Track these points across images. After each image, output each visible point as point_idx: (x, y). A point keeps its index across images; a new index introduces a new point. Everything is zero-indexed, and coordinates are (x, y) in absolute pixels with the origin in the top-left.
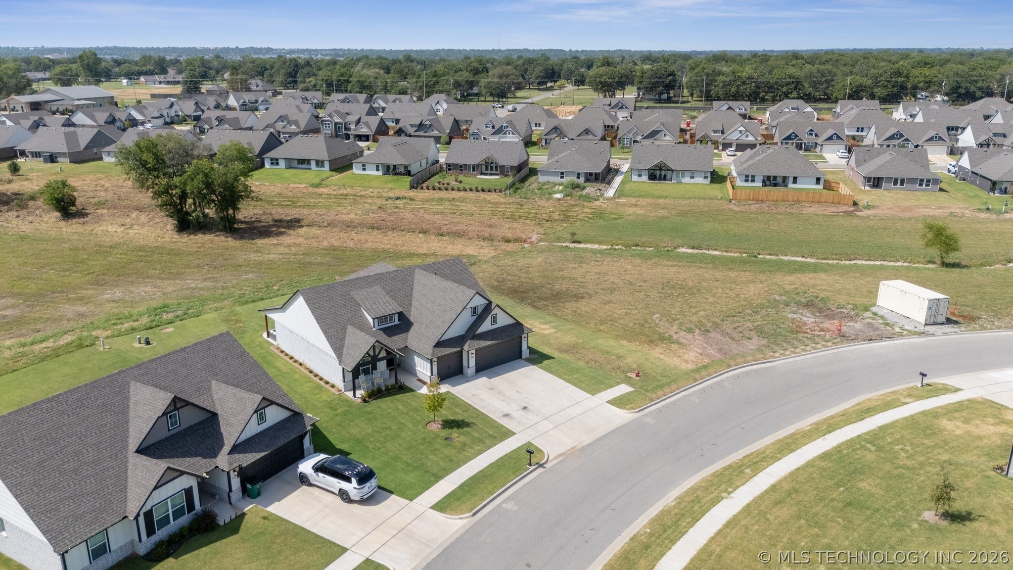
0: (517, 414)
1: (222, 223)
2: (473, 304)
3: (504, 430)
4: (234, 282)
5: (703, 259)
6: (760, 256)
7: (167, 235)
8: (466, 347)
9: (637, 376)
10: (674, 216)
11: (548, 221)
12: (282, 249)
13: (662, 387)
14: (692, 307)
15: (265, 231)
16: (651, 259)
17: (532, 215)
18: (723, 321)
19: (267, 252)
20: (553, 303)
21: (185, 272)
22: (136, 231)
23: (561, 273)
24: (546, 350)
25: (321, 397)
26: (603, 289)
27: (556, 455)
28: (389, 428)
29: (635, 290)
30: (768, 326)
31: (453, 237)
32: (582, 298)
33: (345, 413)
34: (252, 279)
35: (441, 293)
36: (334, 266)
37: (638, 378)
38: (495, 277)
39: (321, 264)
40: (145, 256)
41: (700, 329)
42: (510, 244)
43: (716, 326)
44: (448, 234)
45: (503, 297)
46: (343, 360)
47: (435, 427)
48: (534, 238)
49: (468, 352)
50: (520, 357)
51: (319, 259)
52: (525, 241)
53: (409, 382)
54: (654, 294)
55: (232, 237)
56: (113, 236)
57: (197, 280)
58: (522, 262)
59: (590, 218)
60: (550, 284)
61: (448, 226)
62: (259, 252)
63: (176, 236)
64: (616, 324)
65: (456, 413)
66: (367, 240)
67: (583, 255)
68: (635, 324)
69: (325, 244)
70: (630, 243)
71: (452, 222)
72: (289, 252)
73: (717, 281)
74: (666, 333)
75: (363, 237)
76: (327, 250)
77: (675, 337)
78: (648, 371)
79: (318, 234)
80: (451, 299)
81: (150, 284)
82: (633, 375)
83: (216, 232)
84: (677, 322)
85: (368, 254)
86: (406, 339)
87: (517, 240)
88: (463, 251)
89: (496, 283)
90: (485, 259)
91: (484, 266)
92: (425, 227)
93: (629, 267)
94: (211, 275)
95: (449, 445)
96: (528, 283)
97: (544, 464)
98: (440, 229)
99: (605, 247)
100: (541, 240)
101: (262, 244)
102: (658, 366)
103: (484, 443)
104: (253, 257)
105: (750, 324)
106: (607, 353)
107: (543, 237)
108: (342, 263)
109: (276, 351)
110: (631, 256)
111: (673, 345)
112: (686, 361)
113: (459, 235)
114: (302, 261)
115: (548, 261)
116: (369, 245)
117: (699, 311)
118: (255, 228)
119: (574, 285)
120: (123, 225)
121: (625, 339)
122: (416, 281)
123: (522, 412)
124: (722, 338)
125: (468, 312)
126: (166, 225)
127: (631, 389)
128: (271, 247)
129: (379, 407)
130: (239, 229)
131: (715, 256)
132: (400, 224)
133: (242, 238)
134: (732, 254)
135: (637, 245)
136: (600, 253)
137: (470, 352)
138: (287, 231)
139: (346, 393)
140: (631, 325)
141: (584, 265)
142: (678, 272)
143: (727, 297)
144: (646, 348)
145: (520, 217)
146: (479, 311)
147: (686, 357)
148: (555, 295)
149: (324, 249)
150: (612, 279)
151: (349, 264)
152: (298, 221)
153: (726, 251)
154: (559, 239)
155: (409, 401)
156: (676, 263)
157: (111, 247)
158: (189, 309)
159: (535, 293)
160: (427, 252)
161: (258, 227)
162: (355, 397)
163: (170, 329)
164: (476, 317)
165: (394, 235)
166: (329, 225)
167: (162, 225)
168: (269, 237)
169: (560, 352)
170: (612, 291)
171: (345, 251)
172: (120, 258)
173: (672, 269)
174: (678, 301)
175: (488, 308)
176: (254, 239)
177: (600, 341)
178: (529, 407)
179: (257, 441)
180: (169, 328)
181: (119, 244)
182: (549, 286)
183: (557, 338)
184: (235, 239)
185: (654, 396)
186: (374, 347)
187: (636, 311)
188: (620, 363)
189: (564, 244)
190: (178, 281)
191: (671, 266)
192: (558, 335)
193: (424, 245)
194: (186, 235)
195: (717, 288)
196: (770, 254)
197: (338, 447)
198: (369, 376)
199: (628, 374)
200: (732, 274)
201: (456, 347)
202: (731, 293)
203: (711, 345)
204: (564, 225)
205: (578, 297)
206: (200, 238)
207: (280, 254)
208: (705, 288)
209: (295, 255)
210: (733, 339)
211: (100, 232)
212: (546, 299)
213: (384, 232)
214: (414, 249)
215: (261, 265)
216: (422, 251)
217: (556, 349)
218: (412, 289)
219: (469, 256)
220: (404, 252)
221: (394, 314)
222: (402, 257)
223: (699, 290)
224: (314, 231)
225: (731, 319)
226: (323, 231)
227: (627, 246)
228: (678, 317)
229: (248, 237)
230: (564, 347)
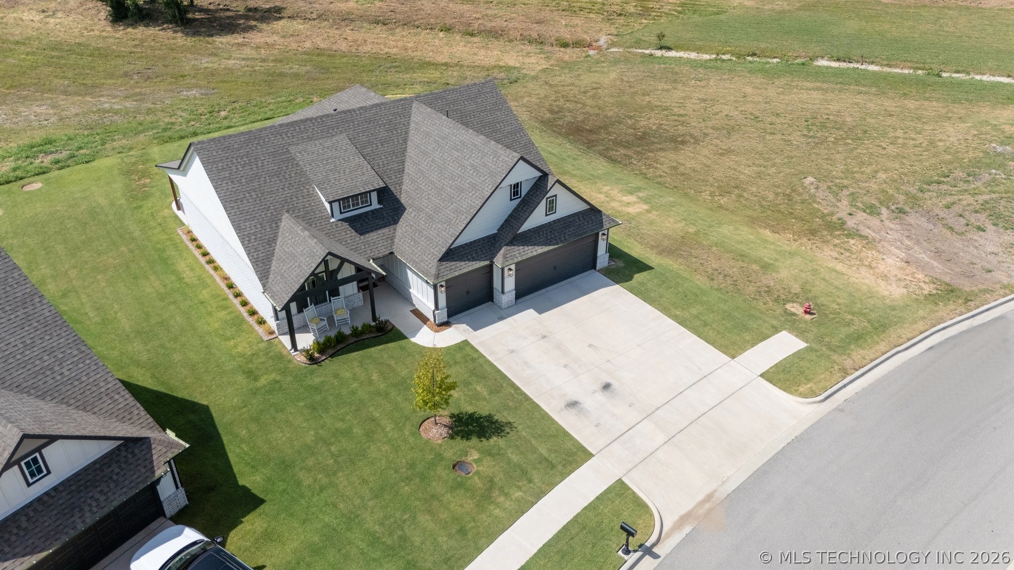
0: (593, 401)
1: (170, 12)
2: (512, 180)
3: (569, 445)
4: (168, 102)
5: (861, 78)
6: (944, 75)
7: (97, 27)
8: (498, 261)
9: (806, 312)
10: (798, 9)
11: (620, 15)
12: (248, 52)
13: (858, 338)
14: (863, 163)
15: (229, 24)
16: (779, 77)
17: (597, 7)
18: (921, 190)
19: (225, 55)
20: (638, 153)
21: (103, 84)
22: (58, 21)
23: (647, 99)
24: (635, 250)
25: (235, 346)
26: (714, 128)
27: (676, 517)
28: (347, 433)
29: (765, 130)
30: (1003, 202)
31: (488, 37)
32: (683, 143)
33: (274, 387)
34: (195, 98)
35: (456, 154)
36: (314, 79)
37: (808, 317)
38: (547, 104)
39: (297, 76)
40: (59, 58)
41: (888, 208)
42: (569, 50)
43: (914, 200)
44: (480, 32)
45: (560, 140)
46: (269, 285)
47: (435, 433)
48: (603, 40)
49: (503, 269)
50: (593, 266)
51: (296, 68)
52: (590, 46)
53: (396, 315)
54: (796, 138)
55: (183, 32)
56: (27, 26)
57: (115, 97)
58: (587, 80)
59: (680, 12)
60: (630, 117)
61: (480, 22)
62: (215, 55)
63: (109, 29)
64: (745, 194)
65: (477, 397)
66: (365, 41)
67: (677, 69)
68: (777, 194)
69: (308, 45)
70: (744, 51)
71: (487, 15)
72: (258, 57)
73: (891, 115)
74: (832, 214)
75: (360, 36)
76: (308, 54)
77: (851, 223)
78: (822, 300)
79: (299, 30)
80: (472, 166)
81: (49, 102)
82: (797, 309)
83: (163, 23)
84: (846, 192)
85: (366, 61)
86: (392, 239)
87: (578, 44)
88: (500, 60)
89: (548, 115)
90: (533, 73)
91: (531, 85)
92: (449, 21)
93: (749, 90)
94: (138, 90)
95: (460, 485)
96: (597, 115)
97: (654, 545)
98: (469, 25)
99: (706, 57)
100: (613, 44)
101: (222, 43)
102: (837, 288)
103: (530, 481)
104: (206, 63)
105: (967, 199)
106: (742, 256)
107: (615, 39)
108: (326, 76)
109: (184, 237)
110: (750, 72)
111: (852, 242)
112: (885, 277)
113: (495, 34)
114: (271, 72)
115: (625, 79)
116: (367, 48)
117: (876, 172)
118: (216, 19)
119: (668, 120)
120: (43, 11)
121: (767, 226)
122: (412, 125)
123: (601, 397)
124: (931, 226)
125: (504, 194)
126: (99, 11)
127: (802, 345)
128: (234, 49)
129: (336, 376)
130: (195, 20)
131: (874, 73)
132: (415, 18)
133: (196, 33)
134: (898, 71)
135: (754, 55)
136: (701, 66)
137: (506, 269)
138: (259, 25)
139: (281, 337)
140: (771, 196)
141: (679, 86)
142: (826, 100)
143: (916, 146)
144: (806, 245)
145: (581, 9)
146: (524, 191)
147: (882, 268)
148: (641, 138)
149: (305, 53)
150: (726, 110)
151: (337, 76)
152: (278, 10)
153: (887, 65)
154: (638, 43)
155: (393, 362)
156: (819, 84)
157: (17, 43)
158: (80, 148)
159: (609, 134)
160: (449, 61)
161: (221, 18)
162: (296, 350)
163: (36, 185)
164: (518, 201)
165: (404, 33)
166: (319, 17)
167: (93, 12)
168: (233, 33)
169: (660, 253)
170: (730, 131)
171: (334, 56)
172: (24, 60)
173: (815, 95)
174: (838, 153)
175: (540, 185)
176: (212, 36)
177: (726, 230)
178: (615, 384)
179: (24, 524)
180: (36, 182)
181: (29, 39)
182: (629, 122)
183: (652, 223)
184: (187, 34)
185: (848, 363)
186: (325, 261)
187: (773, 170)
188: (768, 280)
189: (647, 52)
190: (88, 98)
191: (813, 89)
192: (653, 216)
193: (445, 49)
194: (122, 28)
195: (895, 129)
196: (957, 72)
197: (241, 482)
198: (323, 307)
199: (789, 306)
200: (911, 104)
201: (480, 260)
202: (920, 139)
203: (918, 242)
204: (644, 21)
205: (677, 142)
206: (140, 32)
207: (244, 59)
208: (875, 129)
209: (264, 60)
210: (951, 229)
211: (12, 21)
212: (627, 145)
213: (391, 29)
214: (430, 56)
215: (212, 75)
216: (441, 59)
217: (652, 247)
218: (405, 141)
219: (508, 69)
220: (415, 60)
221: (370, 192)
222: (412, 68)
223: (865, 132)
224: (297, 25)
225: (934, 187)
226: (307, 26)
227: (739, 56)
228: (845, 182)
229: (205, 32)
230: (666, 243)
